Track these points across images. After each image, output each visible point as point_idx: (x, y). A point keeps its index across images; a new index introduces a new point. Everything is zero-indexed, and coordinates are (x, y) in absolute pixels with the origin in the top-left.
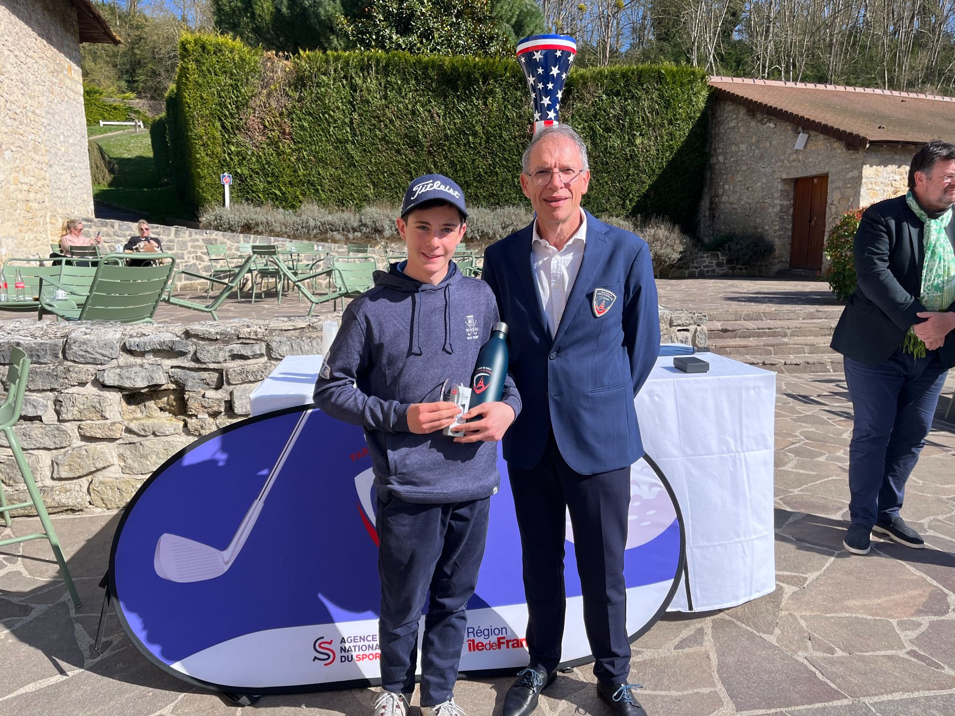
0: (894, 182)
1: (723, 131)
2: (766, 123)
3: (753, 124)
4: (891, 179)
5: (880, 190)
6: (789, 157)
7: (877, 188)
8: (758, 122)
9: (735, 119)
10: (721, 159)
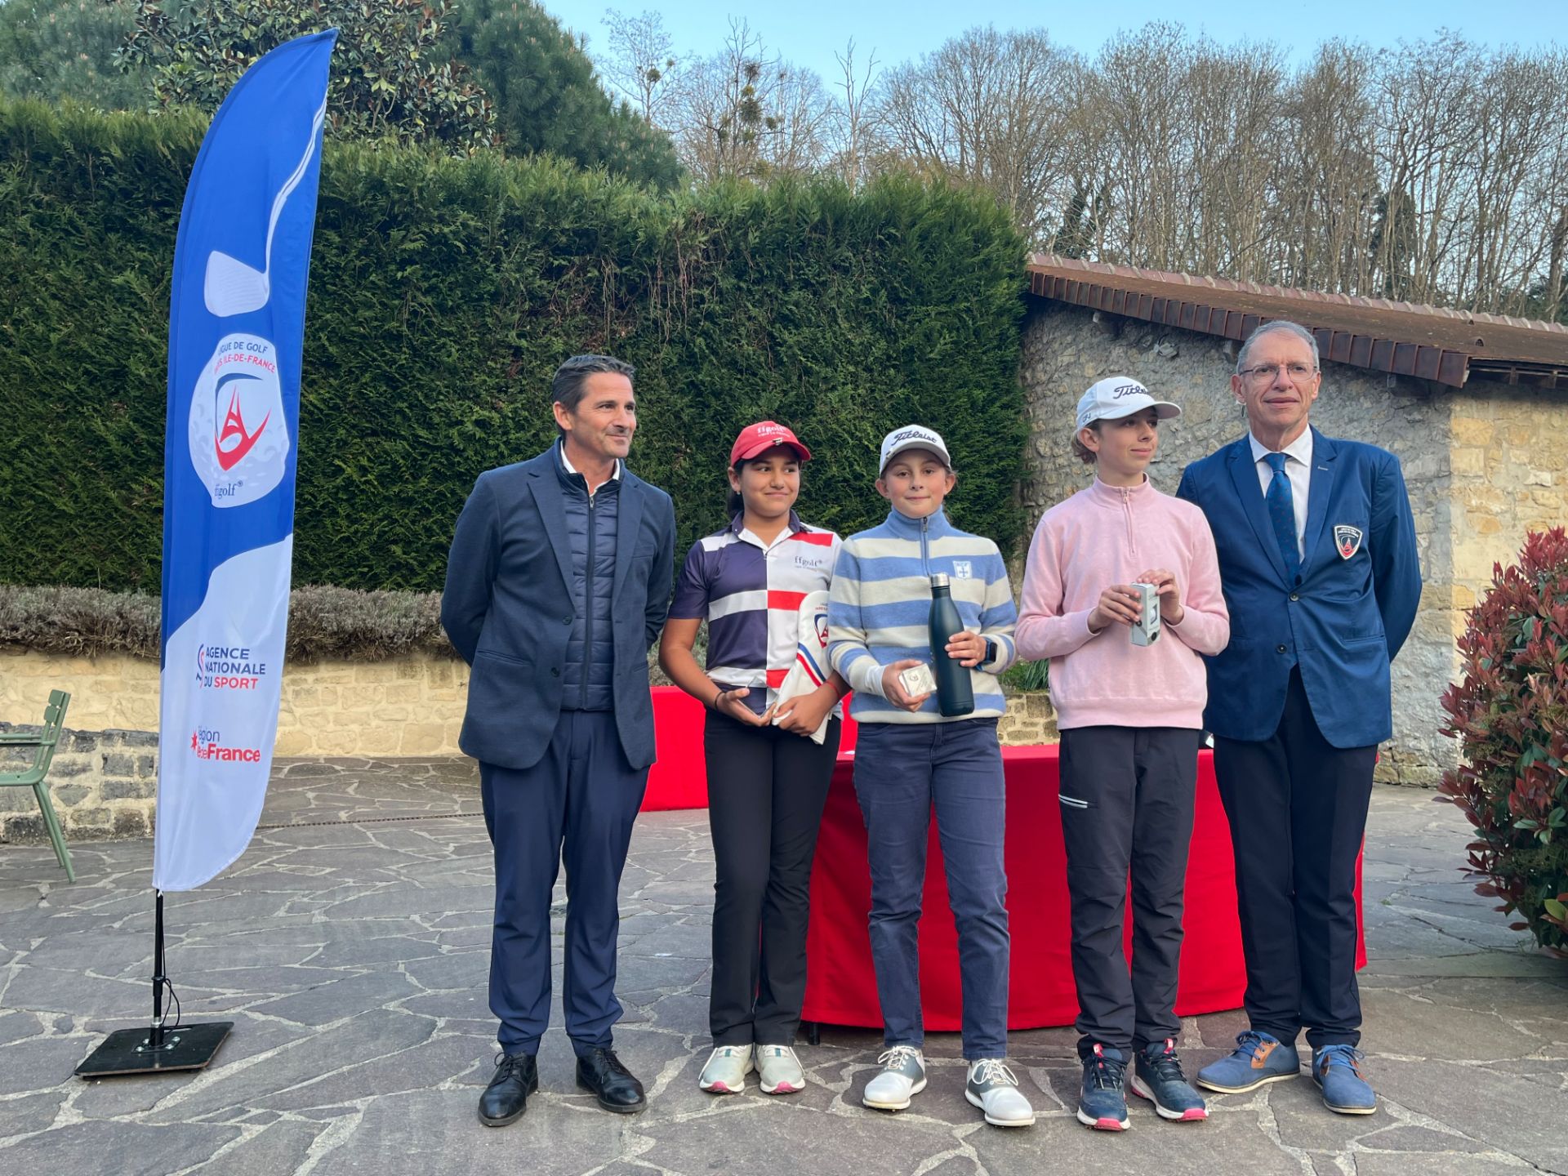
0: (1539, 492)
1: (1044, 378)
2: (1151, 347)
3: (1117, 351)
4: (1532, 480)
5: (1503, 512)
6: (1222, 430)
7: (1496, 507)
8: (1130, 345)
9: (1070, 345)
10: (1043, 445)
